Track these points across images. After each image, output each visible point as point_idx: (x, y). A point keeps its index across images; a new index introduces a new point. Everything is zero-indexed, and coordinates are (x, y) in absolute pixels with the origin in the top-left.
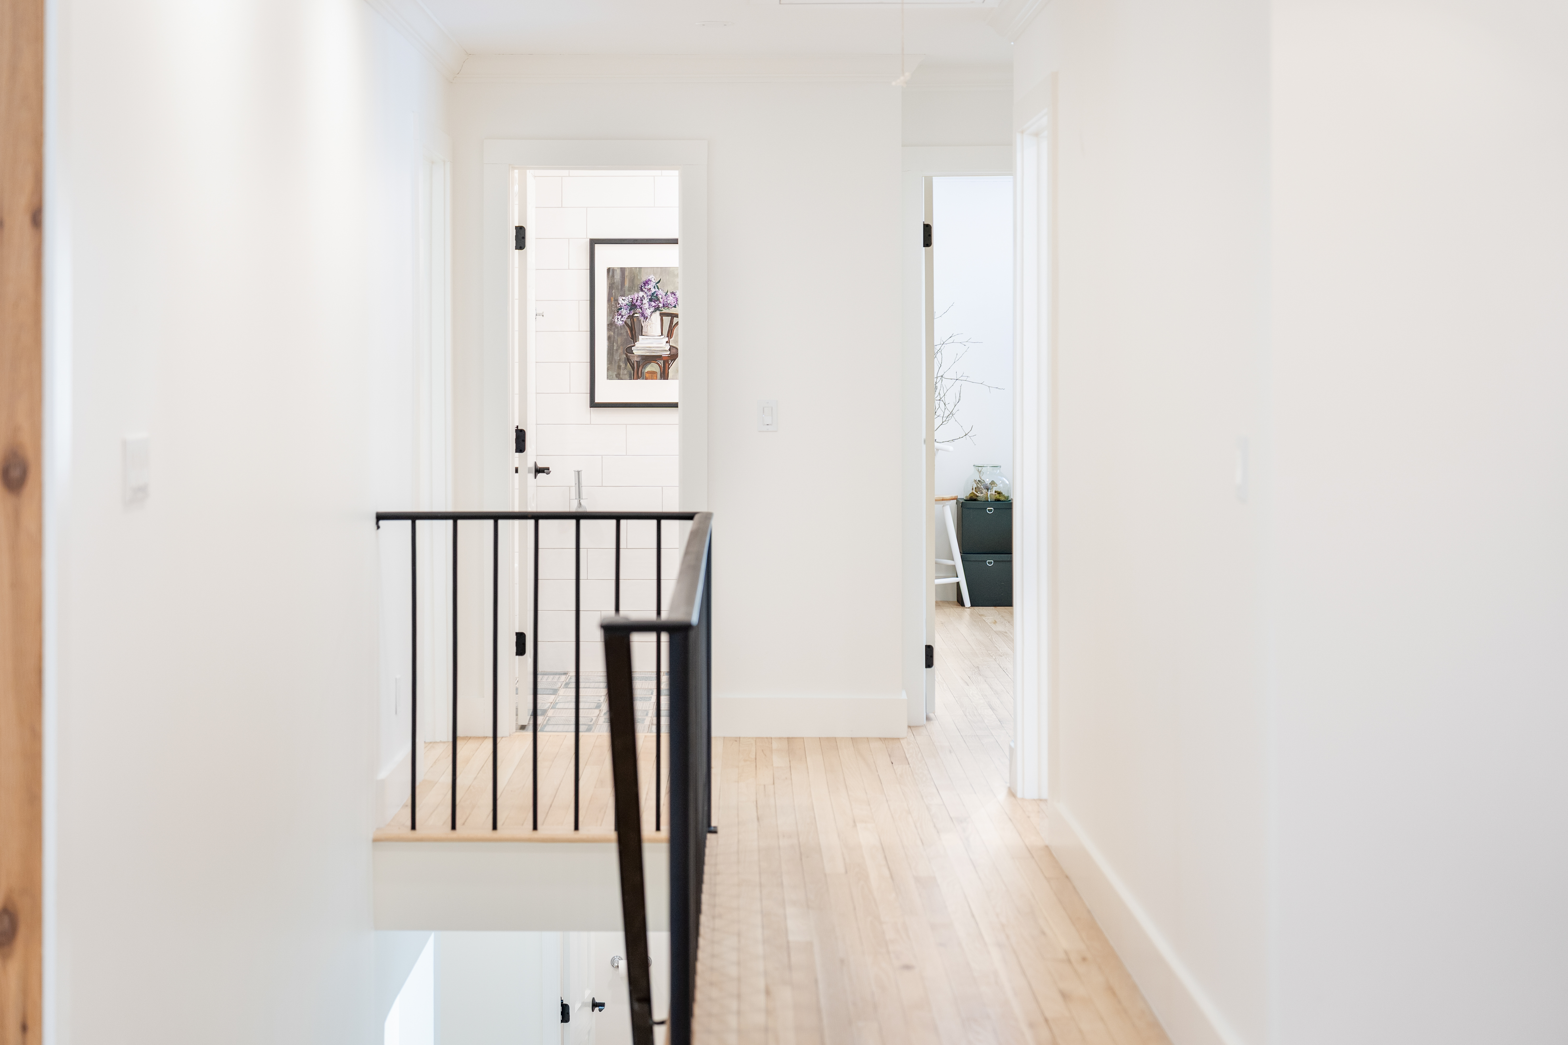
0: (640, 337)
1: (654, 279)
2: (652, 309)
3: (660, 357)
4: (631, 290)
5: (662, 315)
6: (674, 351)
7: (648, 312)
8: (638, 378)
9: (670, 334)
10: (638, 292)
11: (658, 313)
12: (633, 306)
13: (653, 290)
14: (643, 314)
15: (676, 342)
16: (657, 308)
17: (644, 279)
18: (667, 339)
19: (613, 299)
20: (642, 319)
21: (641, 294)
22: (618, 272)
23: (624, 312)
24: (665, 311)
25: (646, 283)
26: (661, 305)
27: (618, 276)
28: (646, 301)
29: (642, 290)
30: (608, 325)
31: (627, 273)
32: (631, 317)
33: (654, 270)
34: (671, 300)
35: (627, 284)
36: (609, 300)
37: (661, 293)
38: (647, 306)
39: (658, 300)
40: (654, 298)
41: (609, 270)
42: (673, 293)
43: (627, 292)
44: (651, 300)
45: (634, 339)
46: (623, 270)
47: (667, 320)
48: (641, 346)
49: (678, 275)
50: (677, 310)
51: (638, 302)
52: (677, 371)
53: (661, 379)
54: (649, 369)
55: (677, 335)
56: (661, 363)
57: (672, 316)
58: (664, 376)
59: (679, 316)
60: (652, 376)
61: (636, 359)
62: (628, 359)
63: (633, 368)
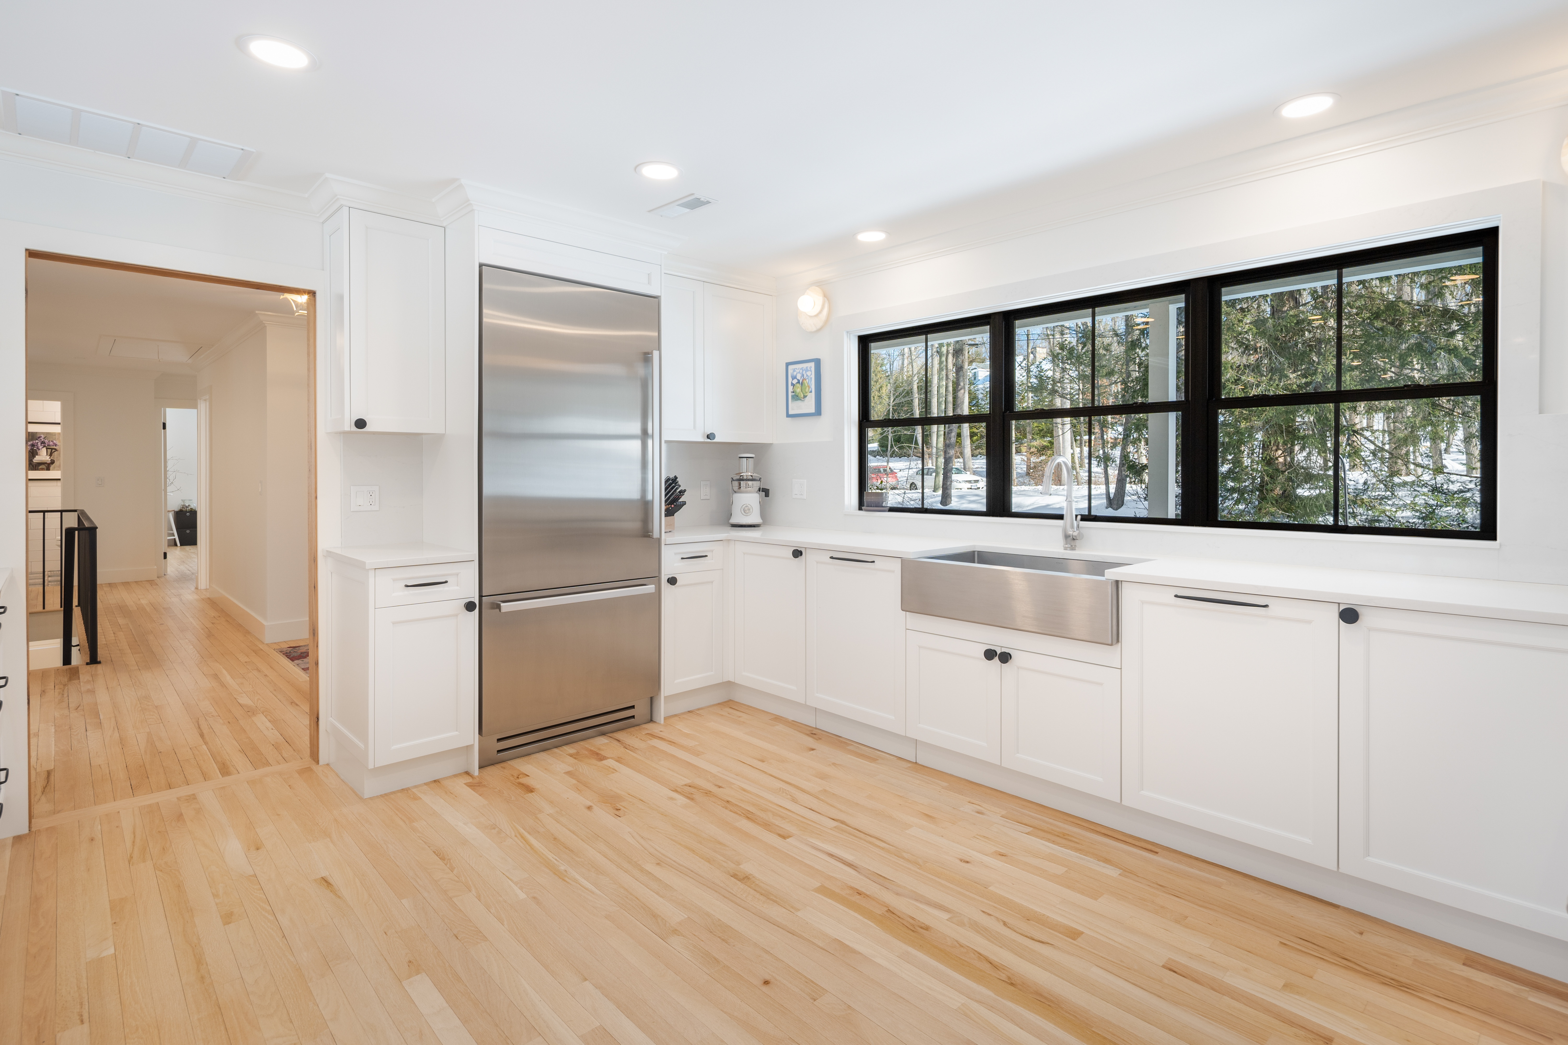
0: (39, 456)
1: (43, 436)
2: (42, 447)
3: (46, 463)
5: (47, 449)
6: (52, 461)
7: (41, 447)
8: (35, 470)
9: (51, 455)
11: (45, 448)
12: (33, 445)
13: (43, 440)
14: (38, 448)
15: (52, 458)
16: (44, 446)
17: (38, 436)
18: (49, 457)
21: (37, 441)
23: (31, 447)
24: (48, 447)
25: (39, 437)
26: (47, 445)
28: (39, 444)
31: (30, 434)
33: (43, 433)
34: (51, 443)
35: (33, 438)
37: (46, 441)
38: (40, 445)
40: (43, 443)
42: (52, 441)
43: (33, 440)
44: (41, 443)
45: (34, 457)
47: (49, 451)
48: (37, 459)
49: (55, 435)
50: (54, 447)
51: (36, 444)
52: (54, 468)
53: (47, 470)
54: (40, 467)
55: (54, 455)
56: (46, 465)
57: (52, 449)
58: (48, 469)
59: (55, 449)
60: (42, 469)
61: (35, 463)
62: (31, 464)
63: (34, 467)
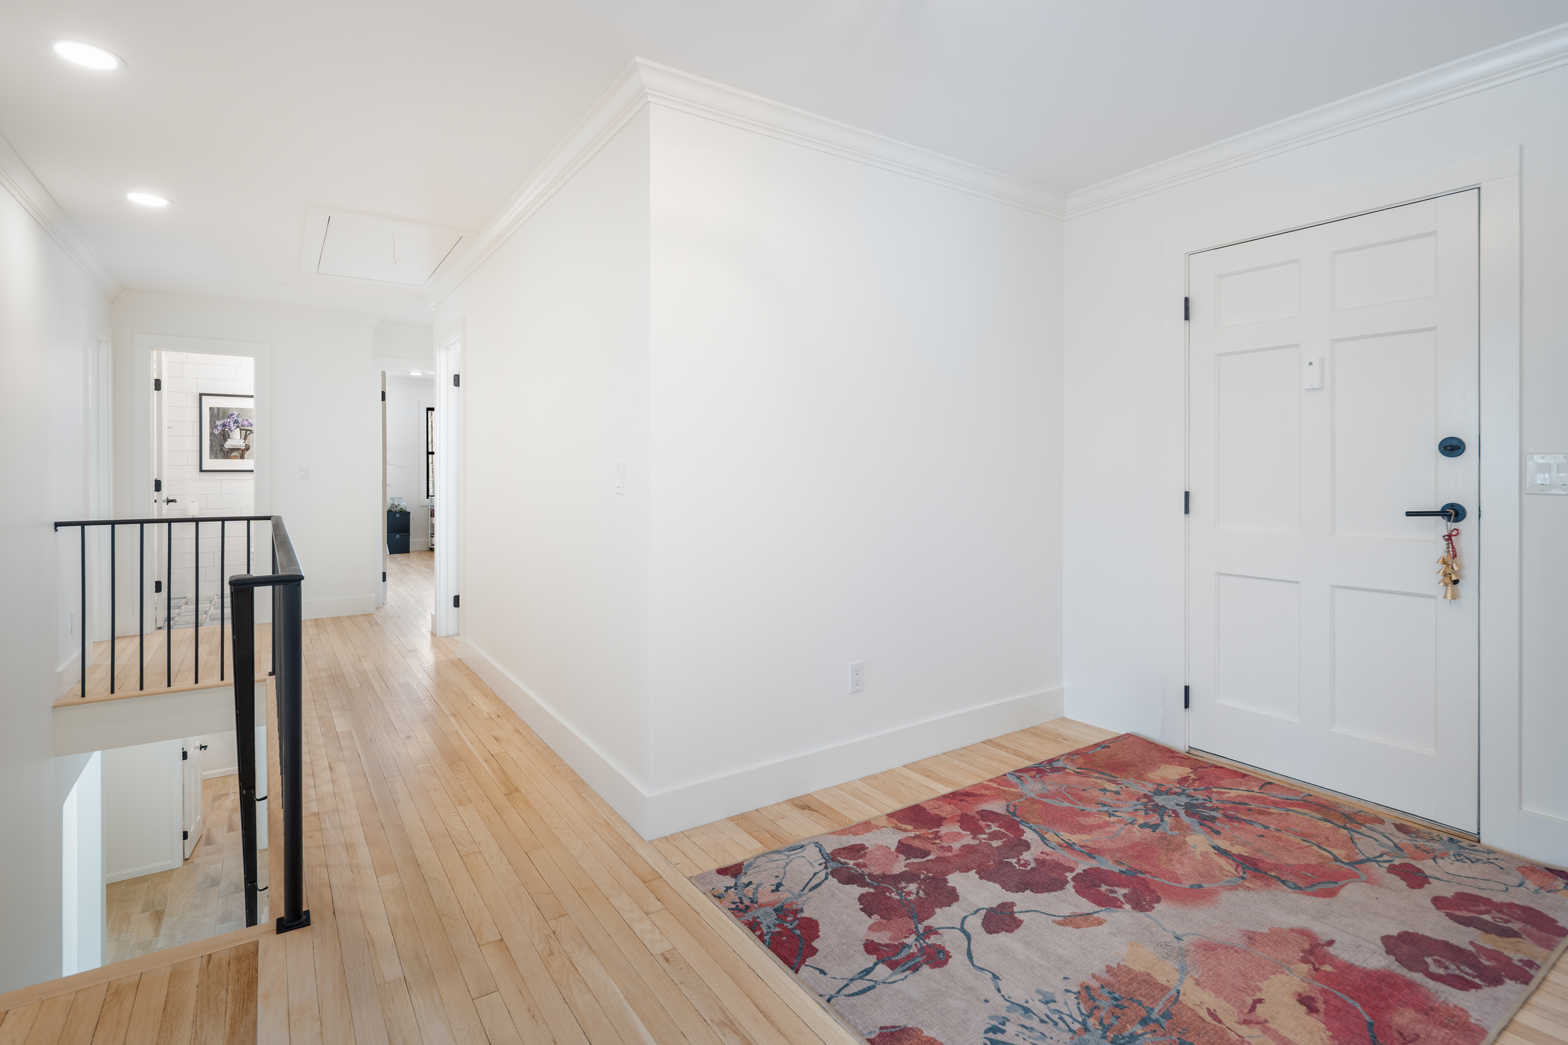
0: (228, 440)
1: (236, 413)
2: (235, 427)
3: (240, 449)
4: (223, 418)
5: (241, 430)
6: (247, 446)
7: (233, 428)
8: (227, 458)
9: (245, 438)
10: (227, 419)
11: (238, 429)
12: (224, 425)
13: (236, 418)
14: (230, 429)
15: (249, 442)
16: (238, 427)
17: (231, 413)
18: (244, 441)
19: (213, 422)
20: (230, 431)
21: (229, 420)
22: (216, 409)
23: (219, 428)
24: (242, 428)
25: (232, 415)
26: (240, 425)
27: (215, 411)
28: (232, 423)
29: (229, 418)
30: (210, 434)
31: (221, 410)
32: (223, 430)
33: (236, 409)
34: (246, 423)
35: (221, 415)
36: (211, 422)
37: (240, 420)
38: (232, 425)
39: (238, 423)
40: (236, 422)
41: (210, 408)
42: (246, 420)
43: (221, 419)
44: (234, 423)
45: (225, 440)
46: (218, 409)
47: (243, 432)
48: (229, 444)
49: (250, 412)
50: (249, 428)
51: (228, 424)
52: (250, 456)
53: (240, 459)
54: (233, 454)
55: (249, 439)
56: (240, 452)
57: (247, 430)
58: (242, 457)
59: (251, 431)
60: (235, 457)
61: (226, 450)
62: (222, 450)
63: (225, 454)
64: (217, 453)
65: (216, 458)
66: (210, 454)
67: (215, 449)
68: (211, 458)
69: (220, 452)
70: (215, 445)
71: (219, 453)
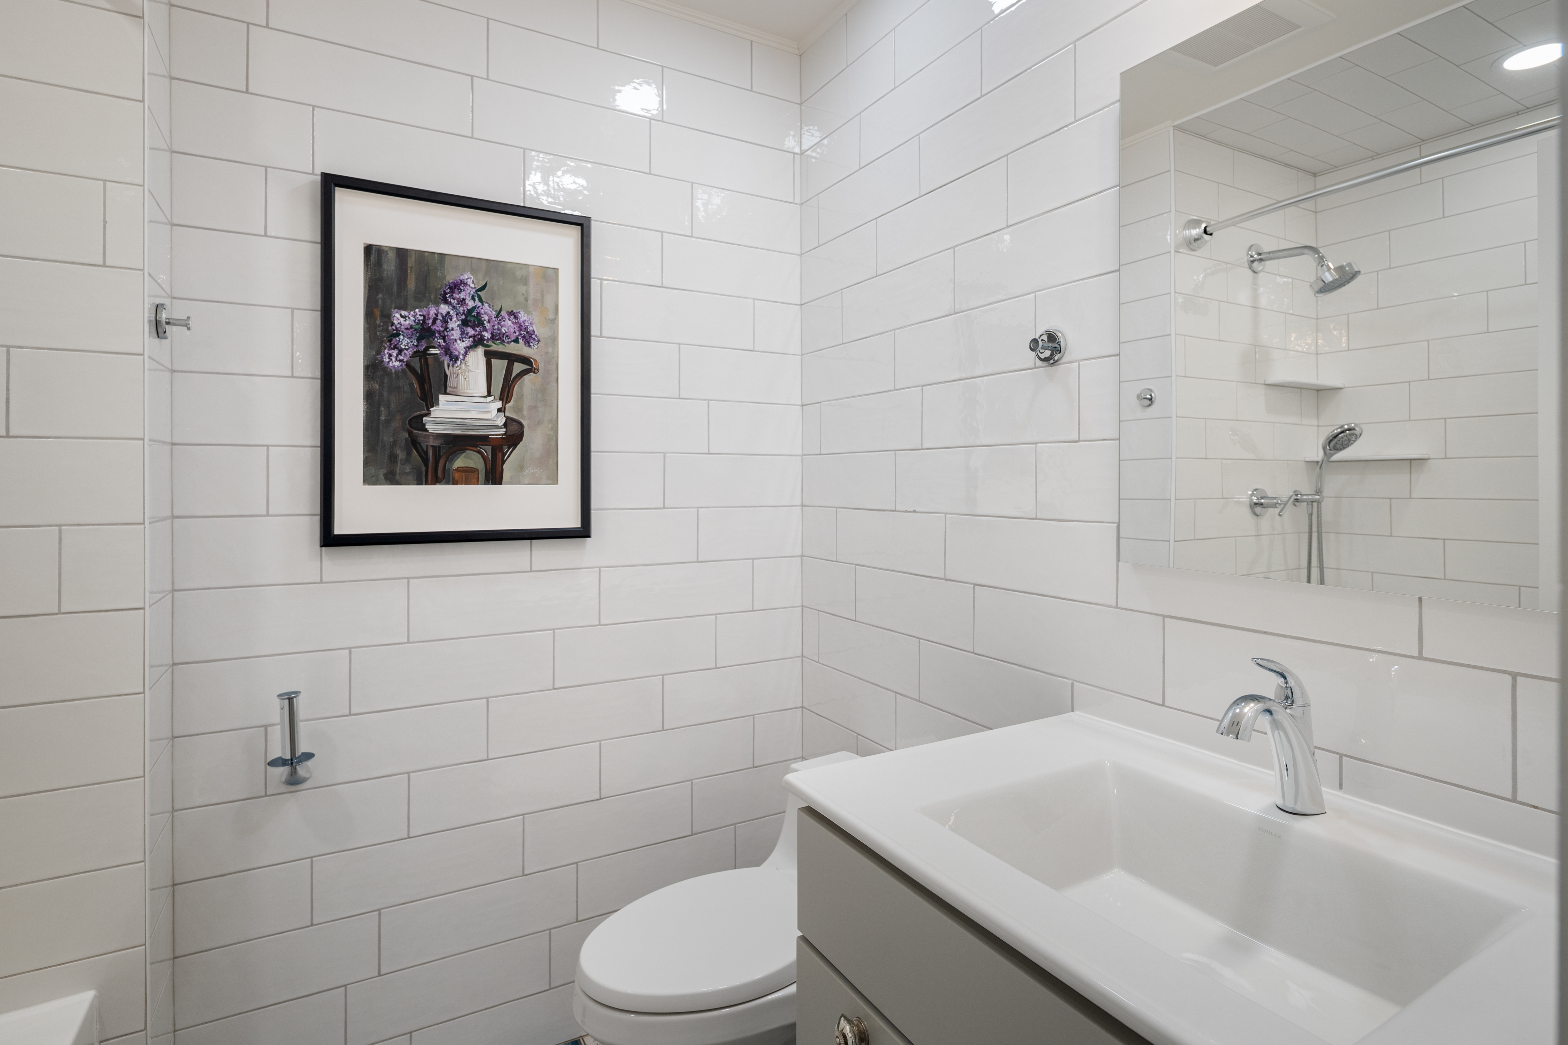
0: (442, 398)
1: (472, 281)
2: (468, 342)
3: (484, 439)
4: (422, 297)
5: (490, 355)
6: (514, 428)
7: (460, 346)
8: (436, 481)
9: (506, 395)
10: (437, 304)
11: (480, 350)
12: (424, 332)
13: (471, 304)
14: (447, 351)
15: (519, 410)
16: (478, 341)
17: (451, 278)
18: (499, 404)
19: (377, 313)
20: (446, 360)
21: (444, 309)
22: (391, 255)
23: (404, 342)
24: (496, 347)
25: (456, 286)
26: (487, 335)
27: (390, 266)
28: (454, 324)
29: (446, 302)
30: (367, 368)
31: (411, 262)
32: (421, 355)
33: (473, 263)
34: (508, 326)
35: (411, 284)
36: (369, 315)
37: (487, 312)
38: (456, 334)
39: (481, 323)
40: (471, 319)
41: (369, 250)
42: (511, 313)
43: (411, 302)
44: (465, 323)
45: (430, 401)
46: (402, 254)
47: (499, 365)
49: (525, 281)
50: (520, 349)
51: (438, 326)
52: (521, 468)
53: (487, 482)
54: (460, 462)
55: (521, 397)
56: (487, 450)
57: (512, 359)
58: (494, 476)
59: (525, 360)
60: (468, 477)
61: (432, 442)
62: (414, 442)
63: (425, 461)
64: (393, 458)
65: (392, 479)
66: (366, 463)
67: (387, 438)
68: (369, 479)
69: (409, 454)
70: (388, 422)
71: (401, 454)
